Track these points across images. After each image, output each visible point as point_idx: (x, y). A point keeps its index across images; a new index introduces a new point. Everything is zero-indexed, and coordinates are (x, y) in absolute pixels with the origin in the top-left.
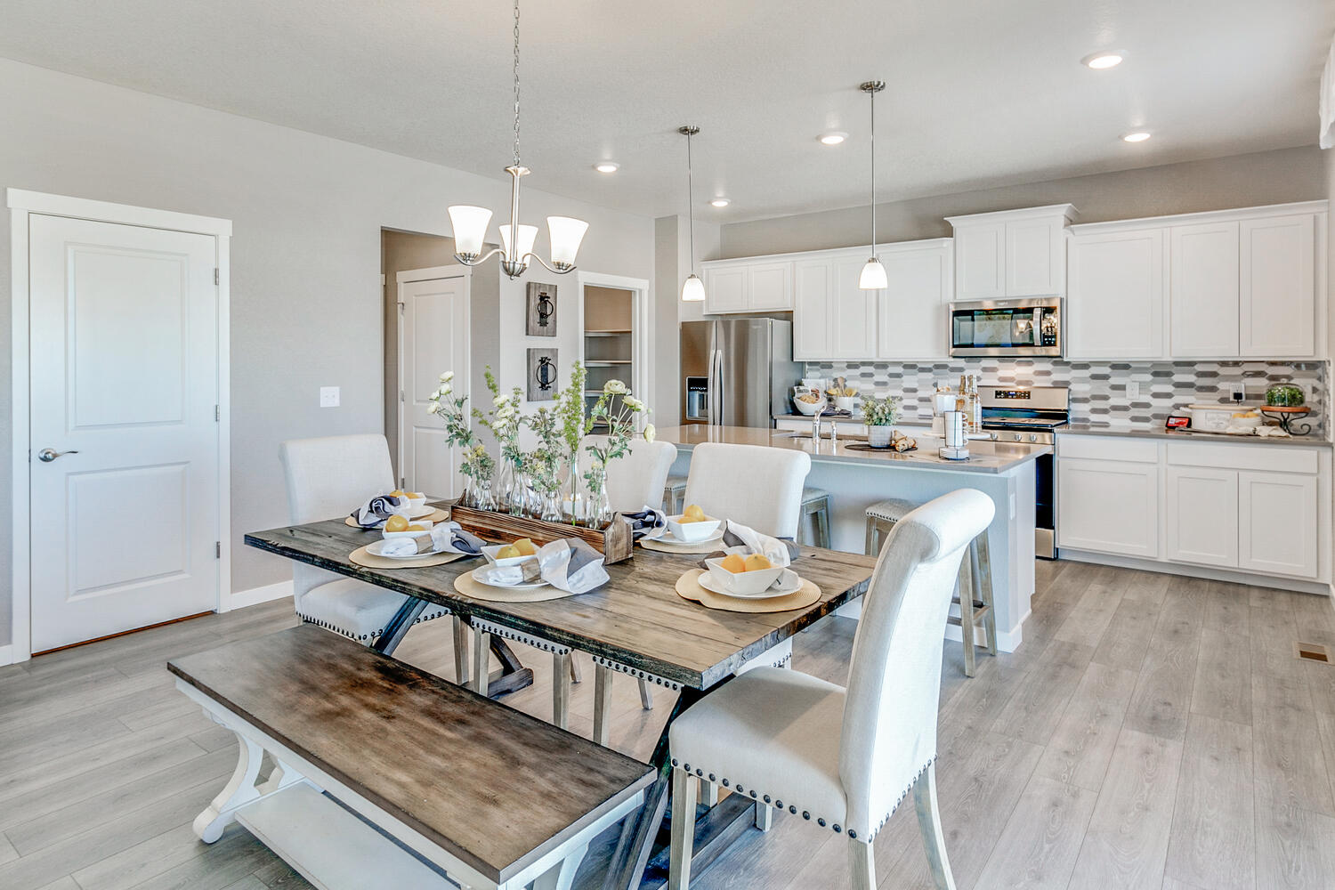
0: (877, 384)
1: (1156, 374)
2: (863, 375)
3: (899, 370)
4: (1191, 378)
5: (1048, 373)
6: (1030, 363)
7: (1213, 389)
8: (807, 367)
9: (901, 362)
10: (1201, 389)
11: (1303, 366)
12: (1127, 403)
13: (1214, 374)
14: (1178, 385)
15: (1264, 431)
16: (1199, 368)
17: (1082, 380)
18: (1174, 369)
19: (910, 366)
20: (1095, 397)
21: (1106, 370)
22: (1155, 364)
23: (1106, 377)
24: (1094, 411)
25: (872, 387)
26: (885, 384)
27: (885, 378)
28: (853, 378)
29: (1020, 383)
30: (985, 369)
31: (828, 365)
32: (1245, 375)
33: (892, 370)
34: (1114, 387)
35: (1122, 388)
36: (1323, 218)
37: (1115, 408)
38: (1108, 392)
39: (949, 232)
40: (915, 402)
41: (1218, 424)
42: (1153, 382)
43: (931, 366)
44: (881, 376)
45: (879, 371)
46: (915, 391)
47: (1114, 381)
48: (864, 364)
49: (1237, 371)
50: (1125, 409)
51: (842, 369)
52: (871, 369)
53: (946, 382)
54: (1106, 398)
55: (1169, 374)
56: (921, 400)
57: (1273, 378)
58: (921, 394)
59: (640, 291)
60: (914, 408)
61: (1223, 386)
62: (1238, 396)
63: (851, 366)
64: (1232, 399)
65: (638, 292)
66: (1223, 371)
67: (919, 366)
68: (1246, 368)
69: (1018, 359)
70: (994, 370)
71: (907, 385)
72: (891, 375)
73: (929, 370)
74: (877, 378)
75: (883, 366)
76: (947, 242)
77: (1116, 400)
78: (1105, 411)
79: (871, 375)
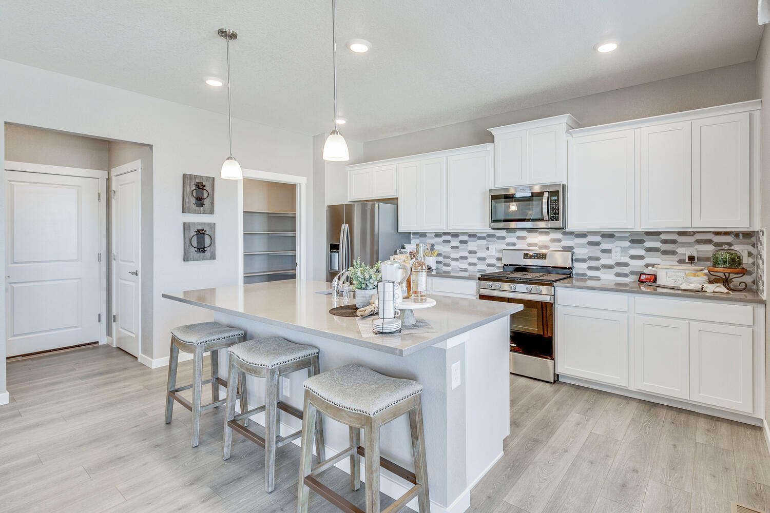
0: (453, 247)
1: (632, 241)
2: (445, 241)
3: (465, 238)
4: (657, 244)
5: (559, 240)
6: (547, 233)
7: (673, 253)
8: (412, 236)
9: (467, 233)
10: (665, 253)
11: (741, 235)
12: (612, 262)
13: (674, 242)
14: (649, 250)
15: (711, 288)
16: (663, 237)
17: (582, 246)
18: (645, 238)
19: (472, 236)
20: (591, 258)
21: (598, 238)
22: (632, 233)
23: (598, 244)
24: (590, 268)
25: (449, 250)
26: (457, 248)
27: (457, 244)
28: (438, 244)
29: (541, 247)
30: (518, 238)
31: (423, 235)
32: (699, 242)
33: (462, 238)
34: (604, 251)
35: (609, 251)
36: (757, 115)
37: (604, 266)
38: (599, 254)
39: (490, 138)
40: (475, 261)
41: (676, 281)
42: (630, 247)
43: (485, 235)
44: (455, 242)
45: (454, 238)
46: (475, 252)
47: (604, 246)
48: (445, 234)
49: (691, 239)
50: (611, 267)
51: (431, 238)
52: (448, 238)
53: (495, 246)
54: (598, 259)
55: (641, 242)
56: (479, 259)
57: (717, 245)
58: (479, 255)
59: (300, 184)
60: (475, 264)
61: (681, 250)
62: (691, 259)
63: (438, 235)
64: (687, 261)
65: (298, 184)
66: (681, 239)
67: (478, 235)
68: (698, 237)
69: (540, 230)
70: (523, 238)
71: (470, 249)
72: (461, 242)
73: (483, 238)
74: (453, 244)
75: (455, 235)
76: (489, 146)
77: (605, 260)
78: (597, 269)
79: (449, 242)
